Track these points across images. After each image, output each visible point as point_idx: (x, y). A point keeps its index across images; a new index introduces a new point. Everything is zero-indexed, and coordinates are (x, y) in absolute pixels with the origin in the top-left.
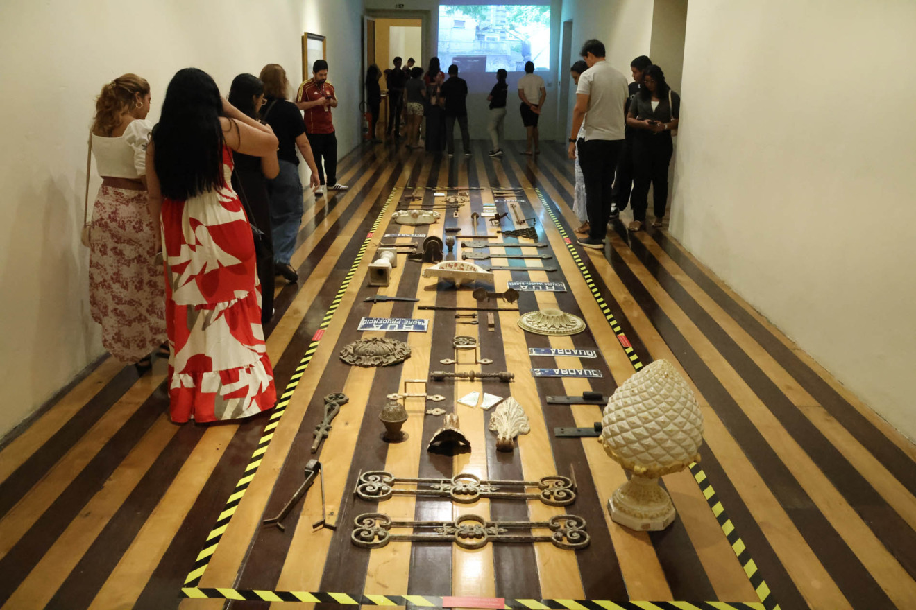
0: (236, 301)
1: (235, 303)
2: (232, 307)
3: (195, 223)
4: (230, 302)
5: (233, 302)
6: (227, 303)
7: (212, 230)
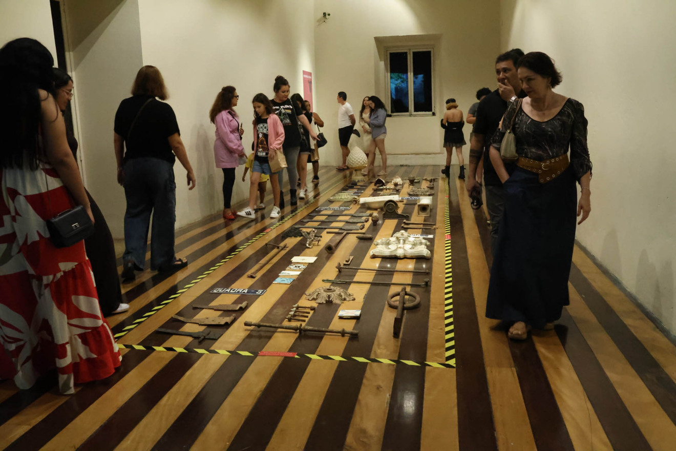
0: (62, 274)
1: (61, 276)
2: (59, 280)
3: (14, 193)
4: (55, 276)
5: (59, 275)
6: (51, 277)
7: (31, 199)
